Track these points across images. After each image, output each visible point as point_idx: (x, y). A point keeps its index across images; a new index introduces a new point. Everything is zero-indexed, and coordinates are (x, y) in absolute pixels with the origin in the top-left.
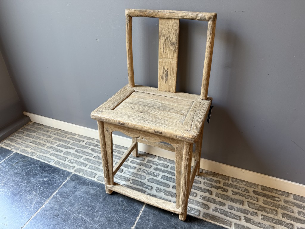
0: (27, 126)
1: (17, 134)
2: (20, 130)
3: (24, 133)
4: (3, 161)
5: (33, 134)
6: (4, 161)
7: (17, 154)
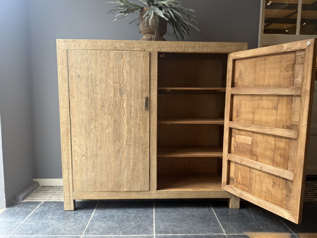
0: (38, 189)
1: (34, 194)
2: (34, 192)
3: (40, 192)
4: (38, 207)
5: (48, 192)
6: (40, 206)
7: (45, 202)
